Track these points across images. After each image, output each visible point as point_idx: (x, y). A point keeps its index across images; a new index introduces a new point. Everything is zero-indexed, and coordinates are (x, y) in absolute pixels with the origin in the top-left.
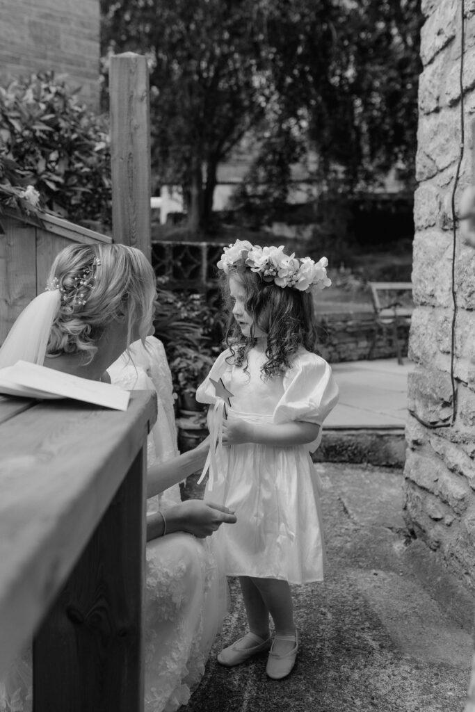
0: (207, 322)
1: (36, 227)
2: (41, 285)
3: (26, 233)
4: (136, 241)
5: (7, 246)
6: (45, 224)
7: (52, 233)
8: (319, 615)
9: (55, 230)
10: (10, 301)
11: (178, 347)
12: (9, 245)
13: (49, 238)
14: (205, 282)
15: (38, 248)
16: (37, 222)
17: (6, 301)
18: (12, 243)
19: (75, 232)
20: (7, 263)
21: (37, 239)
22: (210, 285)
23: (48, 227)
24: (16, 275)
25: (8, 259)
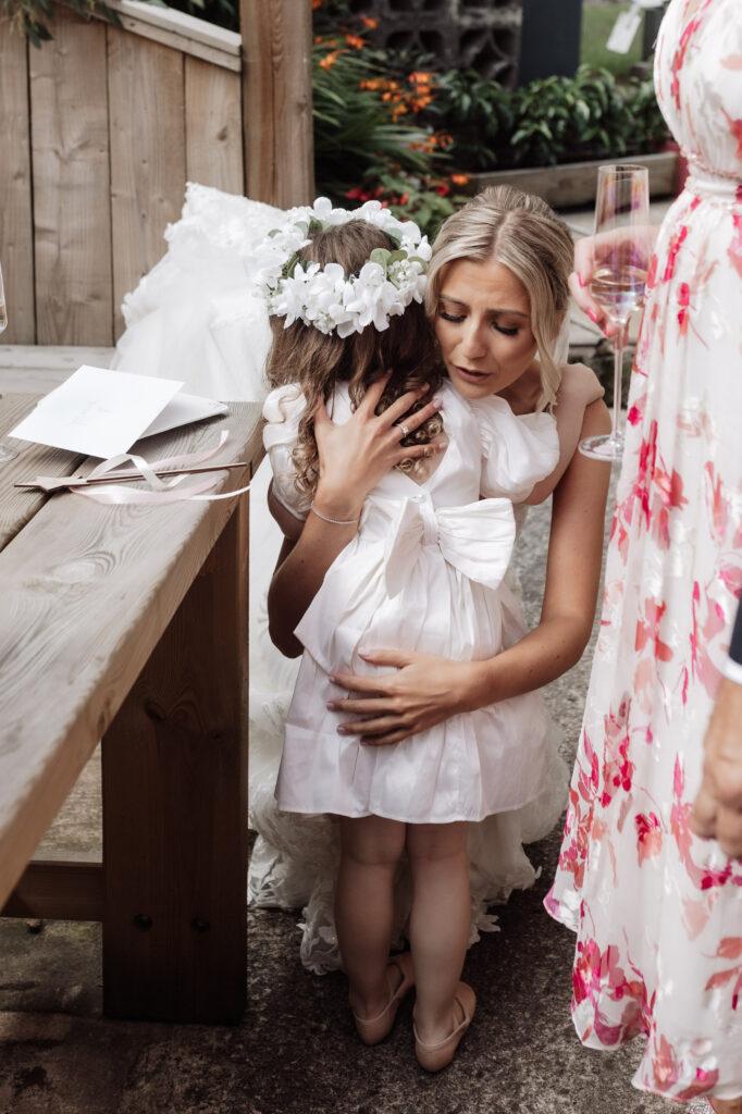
0: (457, 103)
1: (106, 24)
2: (115, 124)
3: (88, 32)
4: (282, 49)
5: (57, 56)
6: (121, 18)
7: (135, 35)
8: (565, 701)
9: (140, 29)
10: (64, 153)
11: (385, 178)
12: (60, 53)
13: (130, 43)
14: (456, 17)
15: (110, 59)
16: (107, 15)
17: (57, 153)
18: (64, 51)
19: (174, 32)
20: (57, 85)
21: (107, 44)
22: (467, 22)
23: (127, 24)
24: (73, 107)
25: (59, 79)
